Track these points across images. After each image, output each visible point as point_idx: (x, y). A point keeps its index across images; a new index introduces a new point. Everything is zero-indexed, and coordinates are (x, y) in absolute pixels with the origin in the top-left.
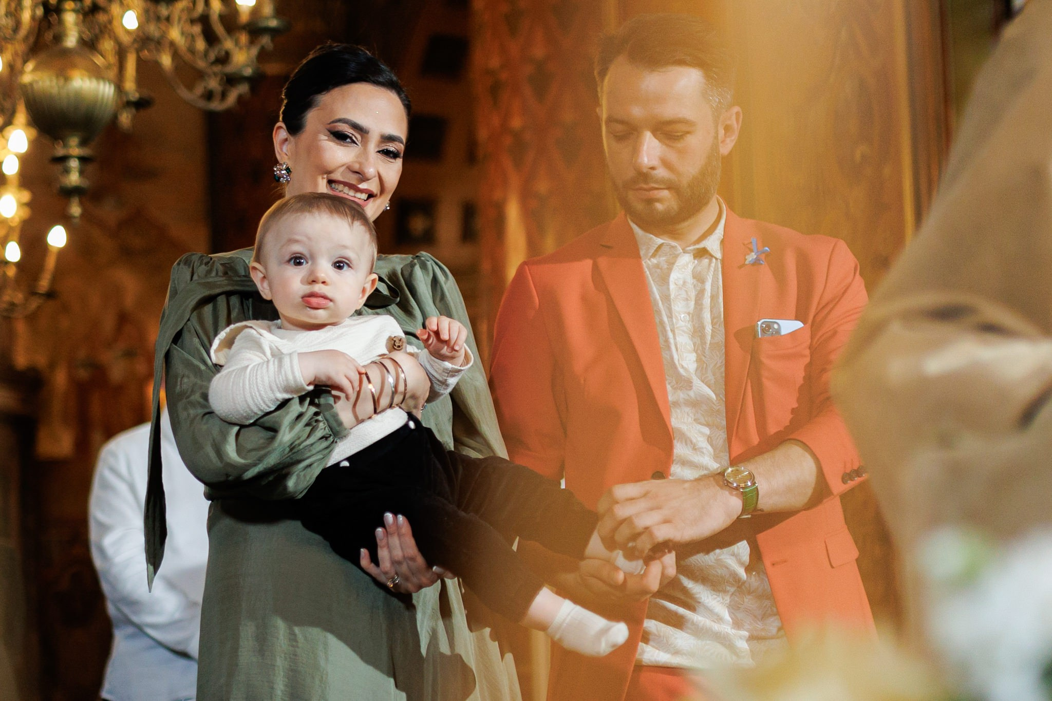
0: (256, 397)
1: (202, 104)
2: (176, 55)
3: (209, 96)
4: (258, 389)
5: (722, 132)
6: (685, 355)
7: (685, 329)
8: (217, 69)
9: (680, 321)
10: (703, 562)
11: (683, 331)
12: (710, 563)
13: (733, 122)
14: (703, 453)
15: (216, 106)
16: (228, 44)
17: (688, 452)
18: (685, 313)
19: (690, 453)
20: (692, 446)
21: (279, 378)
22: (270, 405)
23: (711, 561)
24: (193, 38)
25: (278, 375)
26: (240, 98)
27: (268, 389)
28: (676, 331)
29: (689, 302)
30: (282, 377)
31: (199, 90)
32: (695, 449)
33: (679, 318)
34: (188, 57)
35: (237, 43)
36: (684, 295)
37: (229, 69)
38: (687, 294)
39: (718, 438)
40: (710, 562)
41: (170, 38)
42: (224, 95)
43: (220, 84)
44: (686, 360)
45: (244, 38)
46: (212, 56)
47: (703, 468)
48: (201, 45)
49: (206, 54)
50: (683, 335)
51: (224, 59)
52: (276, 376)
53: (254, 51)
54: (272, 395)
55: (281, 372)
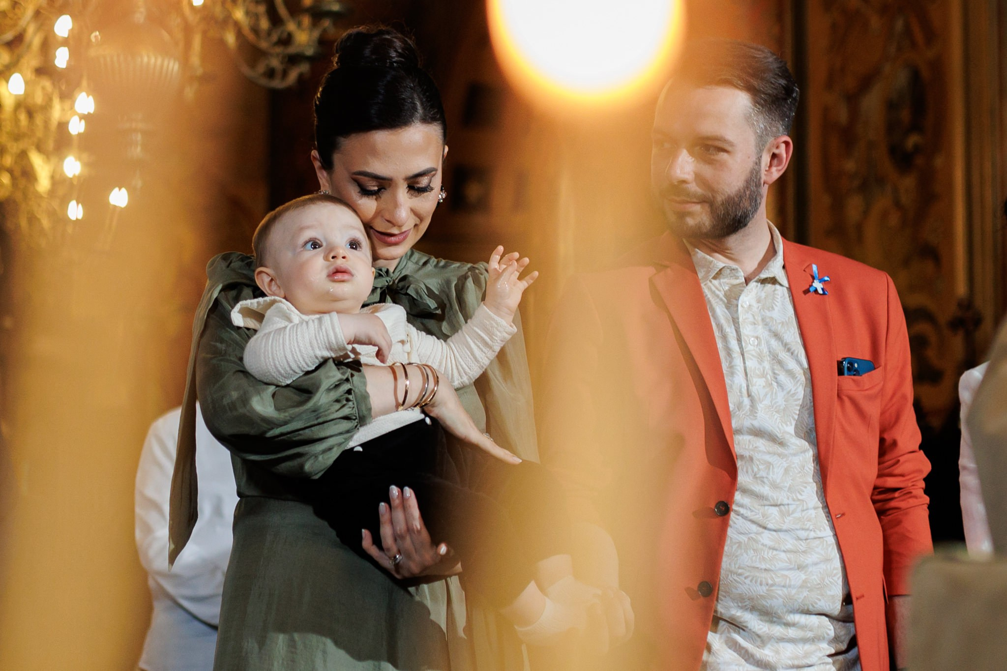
0: (296, 353)
1: (264, 82)
2: (239, 34)
3: (271, 73)
4: (298, 344)
5: (766, 159)
6: (755, 380)
7: (754, 354)
8: (279, 50)
9: (749, 345)
10: (755, 591)
11: (753, 356)
12: (762, 593)
13: (782, 150)
14: (763, 482)
15: (277, 84)
16: (291, 26)
17: (748, 480)
18: (753, 337)
19: (751, 481)
20: (753, 474)
21: (319, 334)
22: (310, 364)
23: (763, 592)
24: (257, 17)
25: (318, 331)
26: (301, 78)
27: (308, 345)
28: (745, 354)
29: (756, 326)
30: (323, 333)
31: (261, 68)
32: (756, 478)
33: (748, 342)
34: (251, 37)
35: (299, 25)
36: (751, 319)
37: (292, 50)
38: (754, 319)
39: (779, 466)
40: (761, 591)
41: (234, 18)
42: (285, 74)
43: (282, 63)
44: (755, 386)
45: (306, 21)
46: (275, 37)
47: (763, 497)
48: (264, 24)
49: (269, 33)
50: (752, 360)
51: (287, 41)
52: (317, 333)
53: (316, 34)
54: (312, 352)
55: (321, 329)
